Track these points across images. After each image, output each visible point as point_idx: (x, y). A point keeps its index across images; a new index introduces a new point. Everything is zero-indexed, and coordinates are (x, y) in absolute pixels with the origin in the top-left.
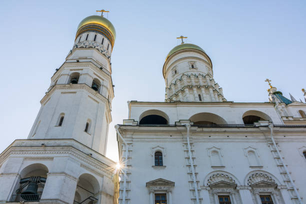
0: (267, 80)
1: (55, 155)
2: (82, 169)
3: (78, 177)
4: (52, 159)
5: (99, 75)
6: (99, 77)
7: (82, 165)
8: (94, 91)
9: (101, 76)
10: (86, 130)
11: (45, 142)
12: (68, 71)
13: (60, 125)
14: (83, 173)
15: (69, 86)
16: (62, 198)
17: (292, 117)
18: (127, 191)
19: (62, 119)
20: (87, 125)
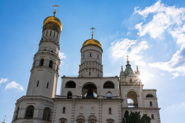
0: (127, 56)
1: (36, 102)
2: (45, 106)
3: (43, 109)
4: (35, 103)
5: (52, 58)
6: (52, 59)
7: (45, 105)
8: (50, 68)
9: (53, 58)
10: (47, 87)
11: (32, 97)
12: (39, 58)
13: (38, 86)
14: (45, 107)
15: (39, 67)
16: (39, 117)
17: (125, 82)
18: (54, 121)
19: (38, 83)
20: (48, 84)
